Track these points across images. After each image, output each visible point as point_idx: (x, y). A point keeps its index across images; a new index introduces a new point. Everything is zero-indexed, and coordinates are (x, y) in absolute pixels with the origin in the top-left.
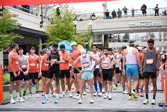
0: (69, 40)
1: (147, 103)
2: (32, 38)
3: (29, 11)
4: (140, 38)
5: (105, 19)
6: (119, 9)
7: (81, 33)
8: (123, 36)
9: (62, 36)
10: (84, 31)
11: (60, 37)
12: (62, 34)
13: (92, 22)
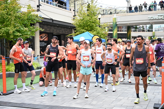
0: (93, 31)
1: (138, 103)
2: (66, 29)
3: (66, 8)
4: (163, 29)
5: (128, 13)
6: (141, 5)
7: (103, 25)
8: (149, 26)
9: (86, 28)
10: (106, 24)
11: (85, 28)
12: (87, 26)
13: (116, 15)
